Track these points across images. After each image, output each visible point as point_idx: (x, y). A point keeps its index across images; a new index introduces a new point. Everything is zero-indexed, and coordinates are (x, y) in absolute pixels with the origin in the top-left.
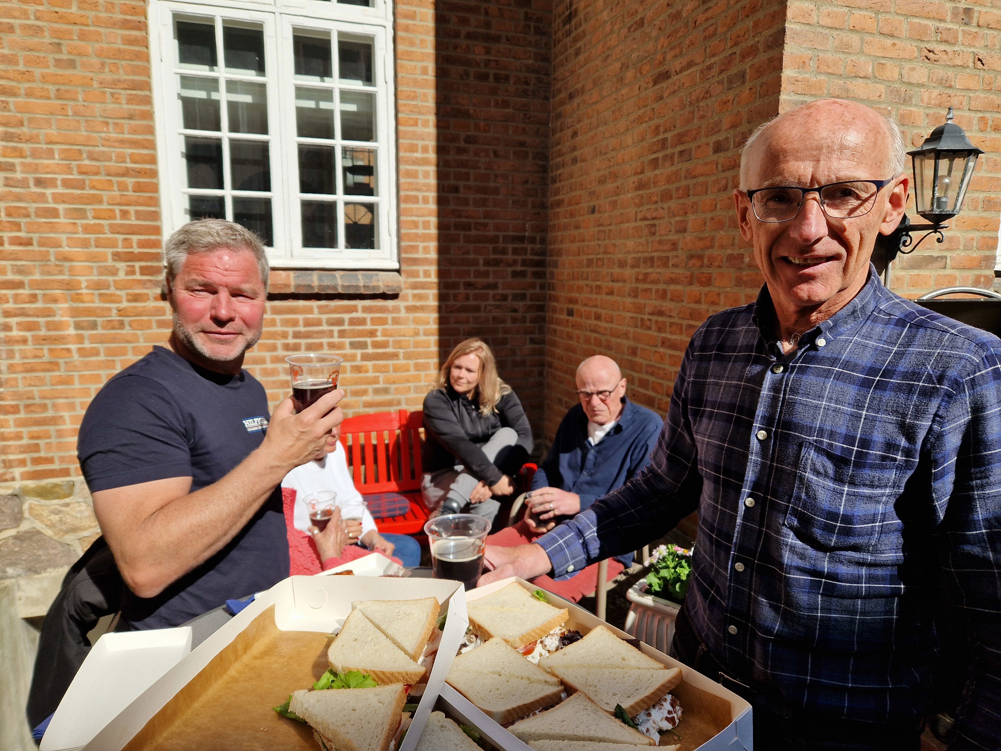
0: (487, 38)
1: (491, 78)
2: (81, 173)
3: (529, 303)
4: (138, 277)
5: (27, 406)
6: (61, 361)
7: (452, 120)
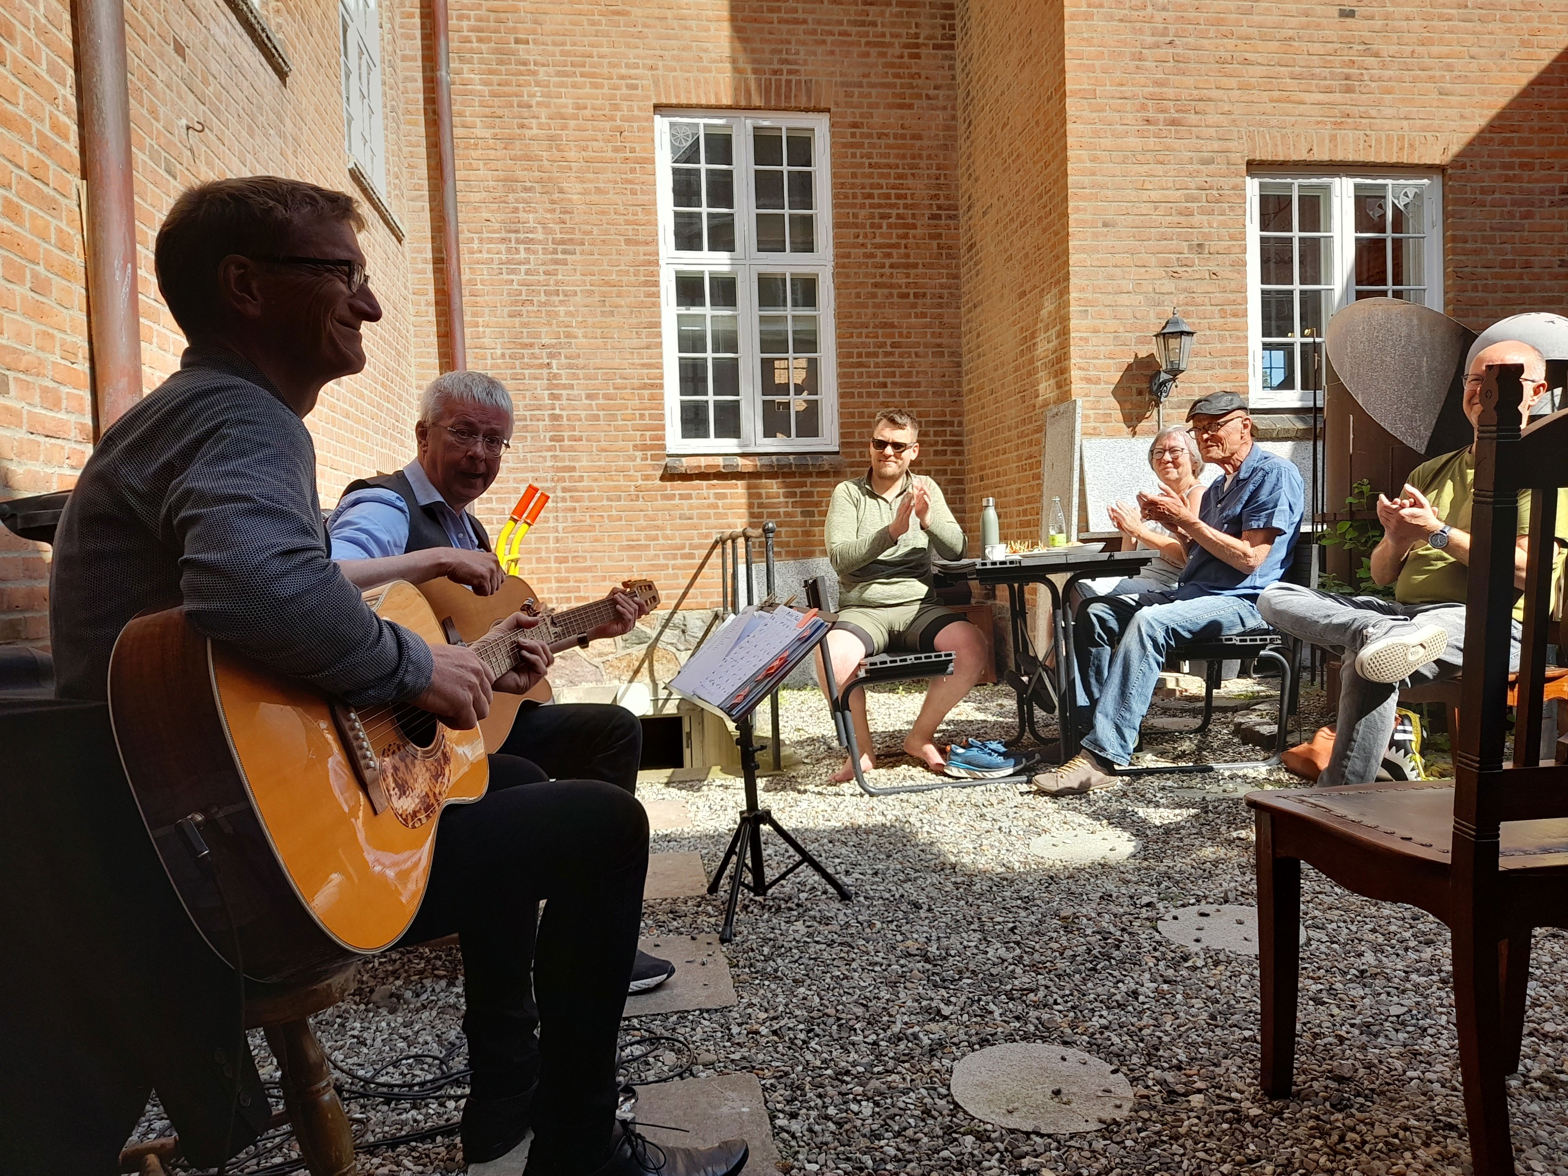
0: (907, 266)
1: (912, 296)
2: (615, 388)
3: (949, 477)
4: (649, 462)
5: (574, 557)
6: (597, 525)
7: (880, 331)
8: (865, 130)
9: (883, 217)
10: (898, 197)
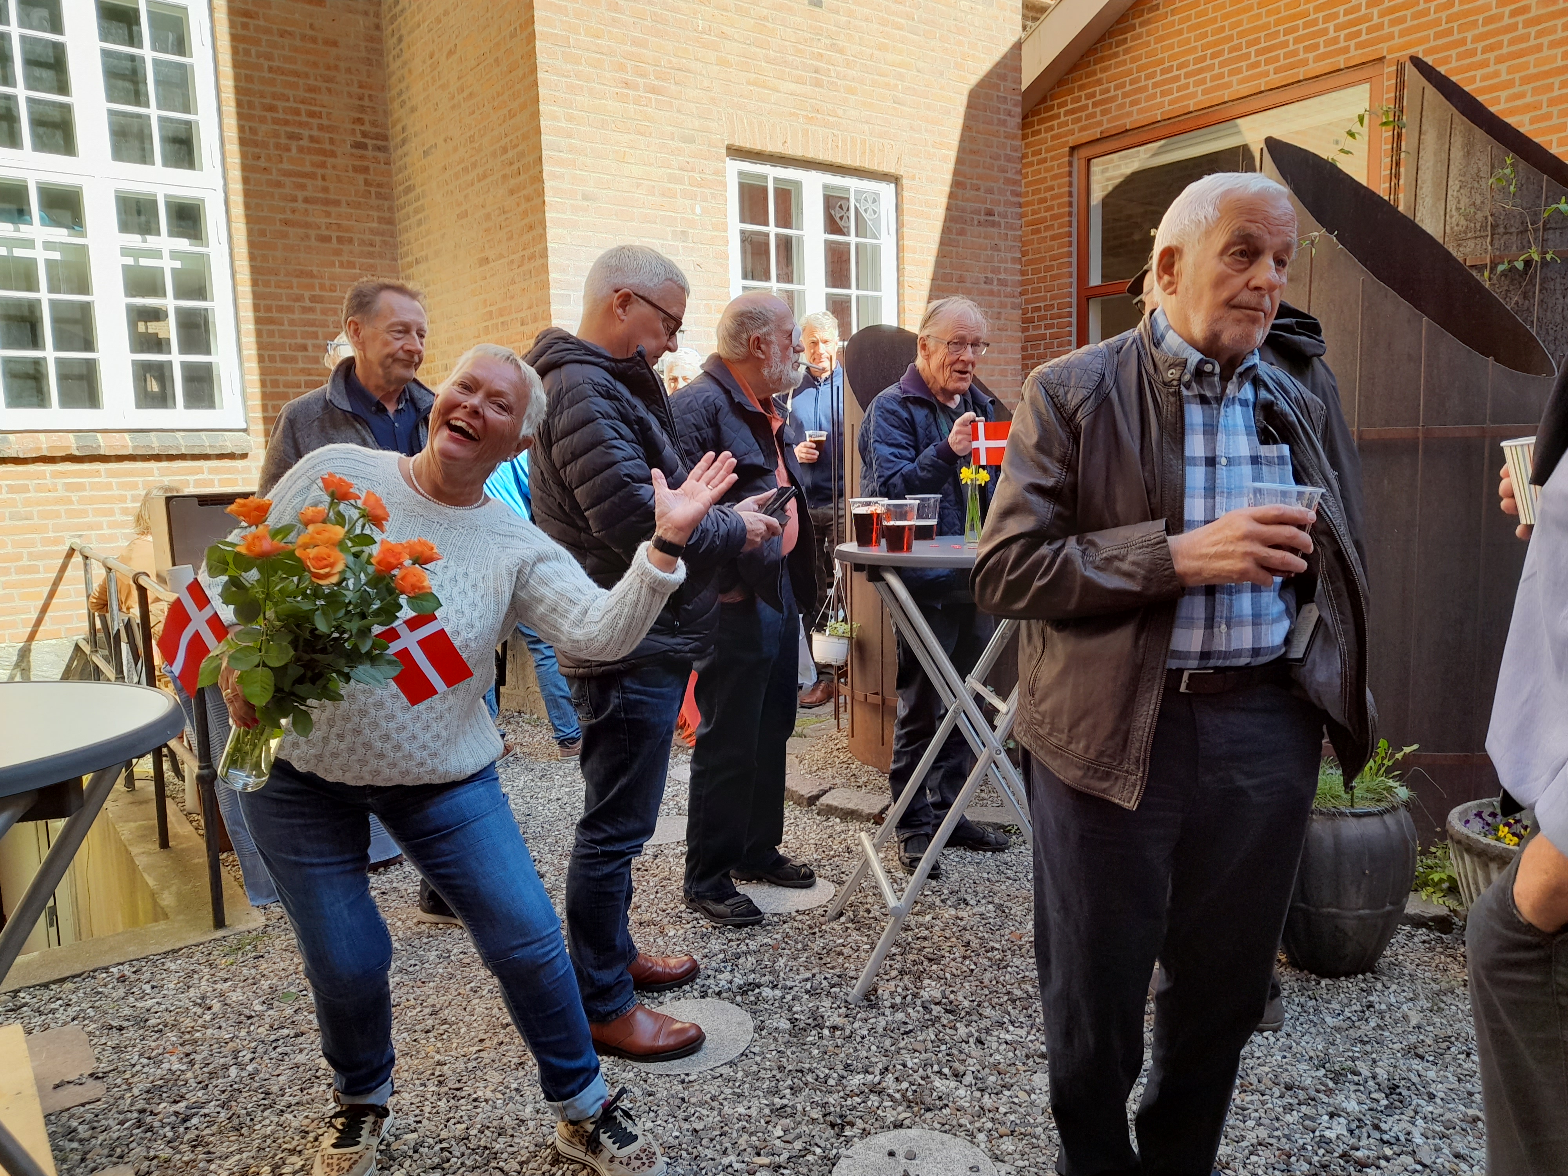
7: (295, 281)
8: (262, 23)
9: (291, 136)
10: (311, 114)
